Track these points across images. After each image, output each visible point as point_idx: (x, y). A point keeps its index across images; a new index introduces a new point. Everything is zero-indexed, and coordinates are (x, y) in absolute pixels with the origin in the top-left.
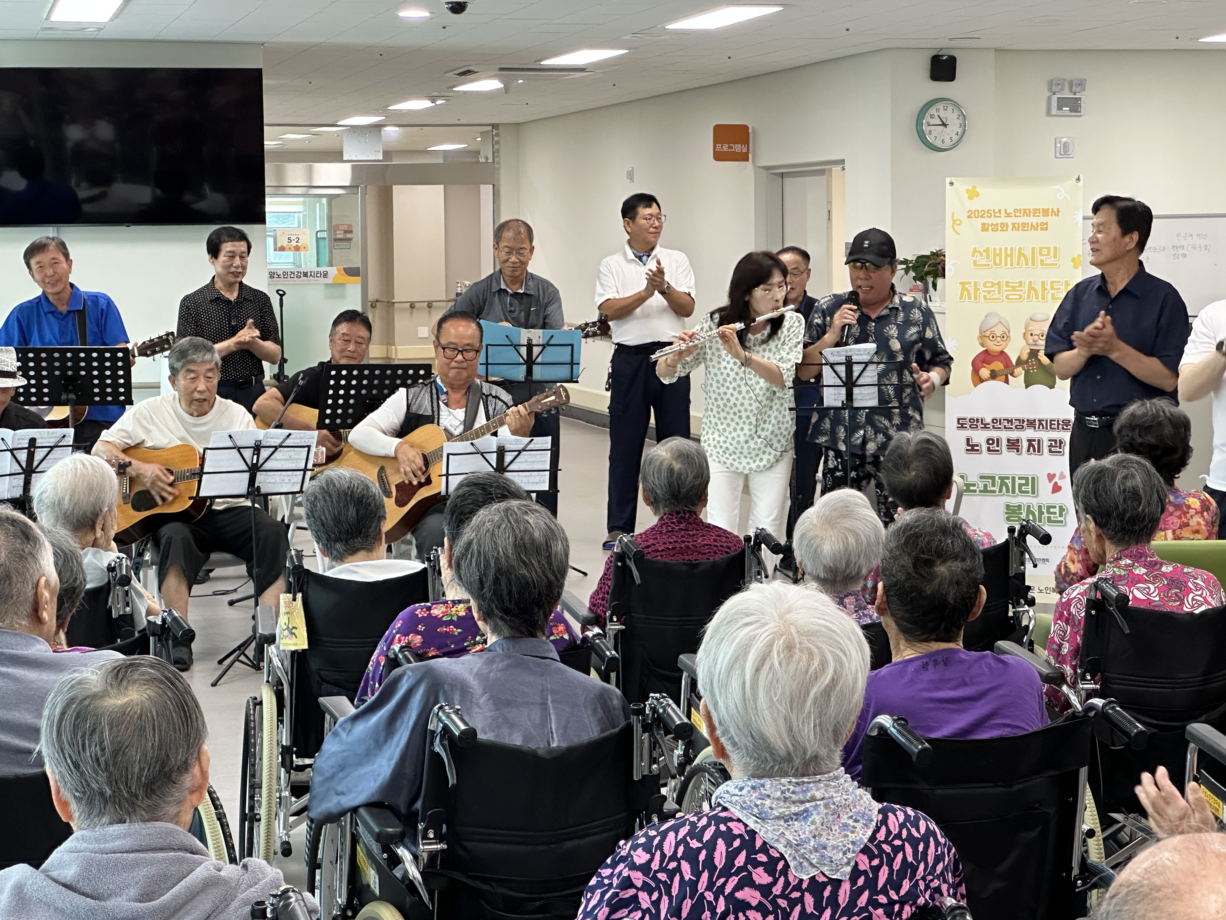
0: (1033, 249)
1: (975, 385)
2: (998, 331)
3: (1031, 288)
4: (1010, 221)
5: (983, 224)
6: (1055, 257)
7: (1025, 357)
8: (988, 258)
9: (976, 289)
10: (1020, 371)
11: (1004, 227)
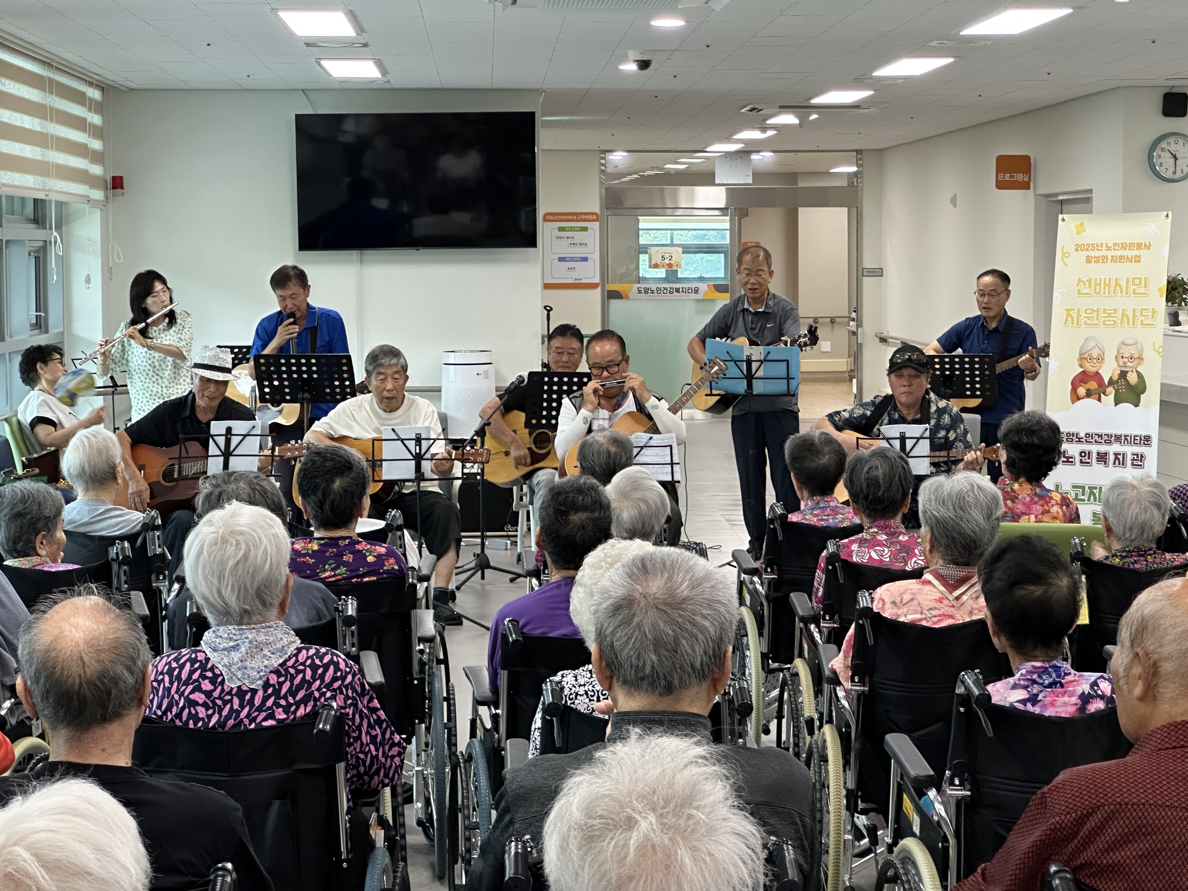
0: (1128, 279)
1: (1073, 403)
2: (1095, 353)
3: (1124, 315)
4: (1110, 254)
5: (1088, 257)
6: (1145, 286)
7: (1116, 378)
8: (1090, 287)
9: (1079, 316)
10: (1111, 390)
11: (1105, 259)
